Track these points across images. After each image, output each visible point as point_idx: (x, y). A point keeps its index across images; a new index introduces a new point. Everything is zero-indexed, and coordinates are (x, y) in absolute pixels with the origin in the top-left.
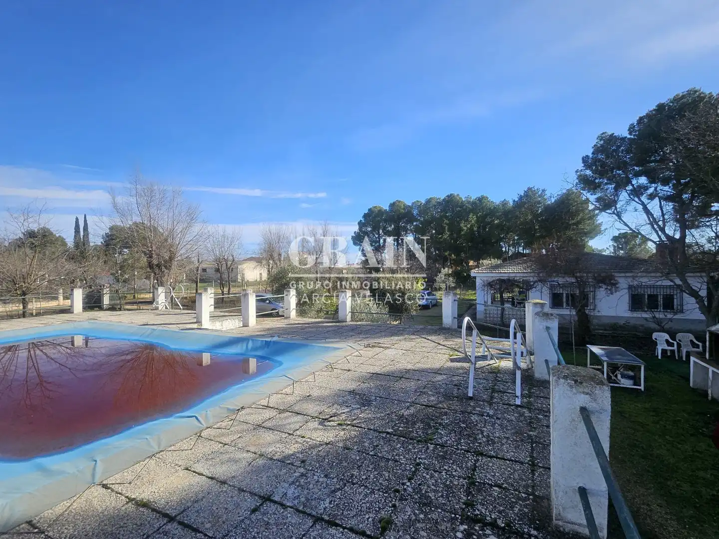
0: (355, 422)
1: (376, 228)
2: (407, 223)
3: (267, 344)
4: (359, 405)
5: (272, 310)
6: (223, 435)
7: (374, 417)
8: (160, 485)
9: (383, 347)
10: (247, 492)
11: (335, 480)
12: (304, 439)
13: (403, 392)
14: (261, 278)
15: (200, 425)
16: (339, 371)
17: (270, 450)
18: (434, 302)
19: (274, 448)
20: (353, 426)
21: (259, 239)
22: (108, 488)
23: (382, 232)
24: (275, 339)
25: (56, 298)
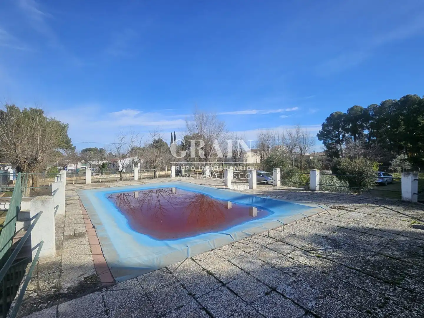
0: (329, 257)
1: (336, 127)
2: (363, 121)
3: (264, 200)
4: (332, 247)
5: (264, 180)
6: (245, 247)
7: (344, 257)
8: (217, 266)
9: (347, 210)
10: (262, 282)
11: (318, 291)
12: (294, 260)
13: (368, 244)
14: (257, 162)
15: (233, 240)
16: (314, 222)
17: (273, 262)
18: (389, 181)
19: (275, 261)
20: (328, 260)
21: (256, 139)
22: (194, 261)
23: (342, 130)
24: (269, 197)
25: (165, 170)
